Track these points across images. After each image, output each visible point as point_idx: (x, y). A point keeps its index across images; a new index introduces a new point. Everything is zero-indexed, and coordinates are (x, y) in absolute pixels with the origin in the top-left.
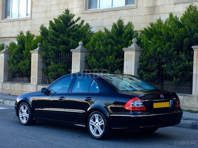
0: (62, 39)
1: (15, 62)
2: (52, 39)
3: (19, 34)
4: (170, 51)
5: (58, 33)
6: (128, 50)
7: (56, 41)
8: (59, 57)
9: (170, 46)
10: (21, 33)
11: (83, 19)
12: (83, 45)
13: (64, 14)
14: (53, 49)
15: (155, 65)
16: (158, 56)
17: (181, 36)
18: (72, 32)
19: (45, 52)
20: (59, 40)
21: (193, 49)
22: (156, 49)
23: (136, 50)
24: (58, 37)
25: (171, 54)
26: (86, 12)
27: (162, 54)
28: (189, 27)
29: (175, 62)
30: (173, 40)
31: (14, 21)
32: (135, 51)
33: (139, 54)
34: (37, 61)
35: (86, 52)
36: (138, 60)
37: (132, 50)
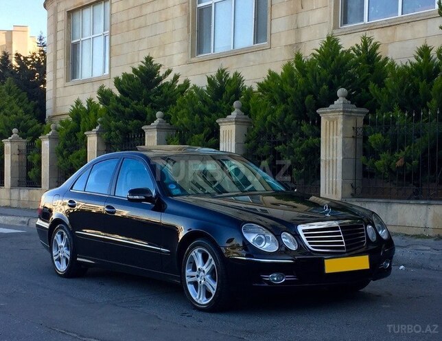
0: (134, 109)
1: (65, 153)
2: (115, 110)
3: (74, 104)
4: (286, 120)
5: (127, 99)
6: (225, 122)
7: (123, 113)
8: (129, 141)
9: (286, 112)
10: (78, 103)
11: (177, 73)
12: (163, 118)
13: (144, 65)
14: (117, 128)
15: (267, 147)
16: (270, 129)
17: (300, 93)
18: (154, 96)
19: (107, 133)
20: (128, 110)
21: (319, 115)
22: (265, 119)
23: (236, 121)
24: (126, 105)
25: (289, 125)
26: (193, 59)
27: (275, 126)
28: (313, 75)
29: (297, 138)
30: (289, 100)
31: (84, 82)
32: (236, 124)
33: (244, 128)
34: (96, 150)
35: (168, 129)
36: (242, 140)
37: (231, 122)
